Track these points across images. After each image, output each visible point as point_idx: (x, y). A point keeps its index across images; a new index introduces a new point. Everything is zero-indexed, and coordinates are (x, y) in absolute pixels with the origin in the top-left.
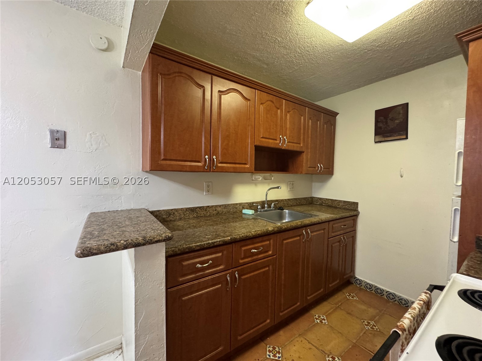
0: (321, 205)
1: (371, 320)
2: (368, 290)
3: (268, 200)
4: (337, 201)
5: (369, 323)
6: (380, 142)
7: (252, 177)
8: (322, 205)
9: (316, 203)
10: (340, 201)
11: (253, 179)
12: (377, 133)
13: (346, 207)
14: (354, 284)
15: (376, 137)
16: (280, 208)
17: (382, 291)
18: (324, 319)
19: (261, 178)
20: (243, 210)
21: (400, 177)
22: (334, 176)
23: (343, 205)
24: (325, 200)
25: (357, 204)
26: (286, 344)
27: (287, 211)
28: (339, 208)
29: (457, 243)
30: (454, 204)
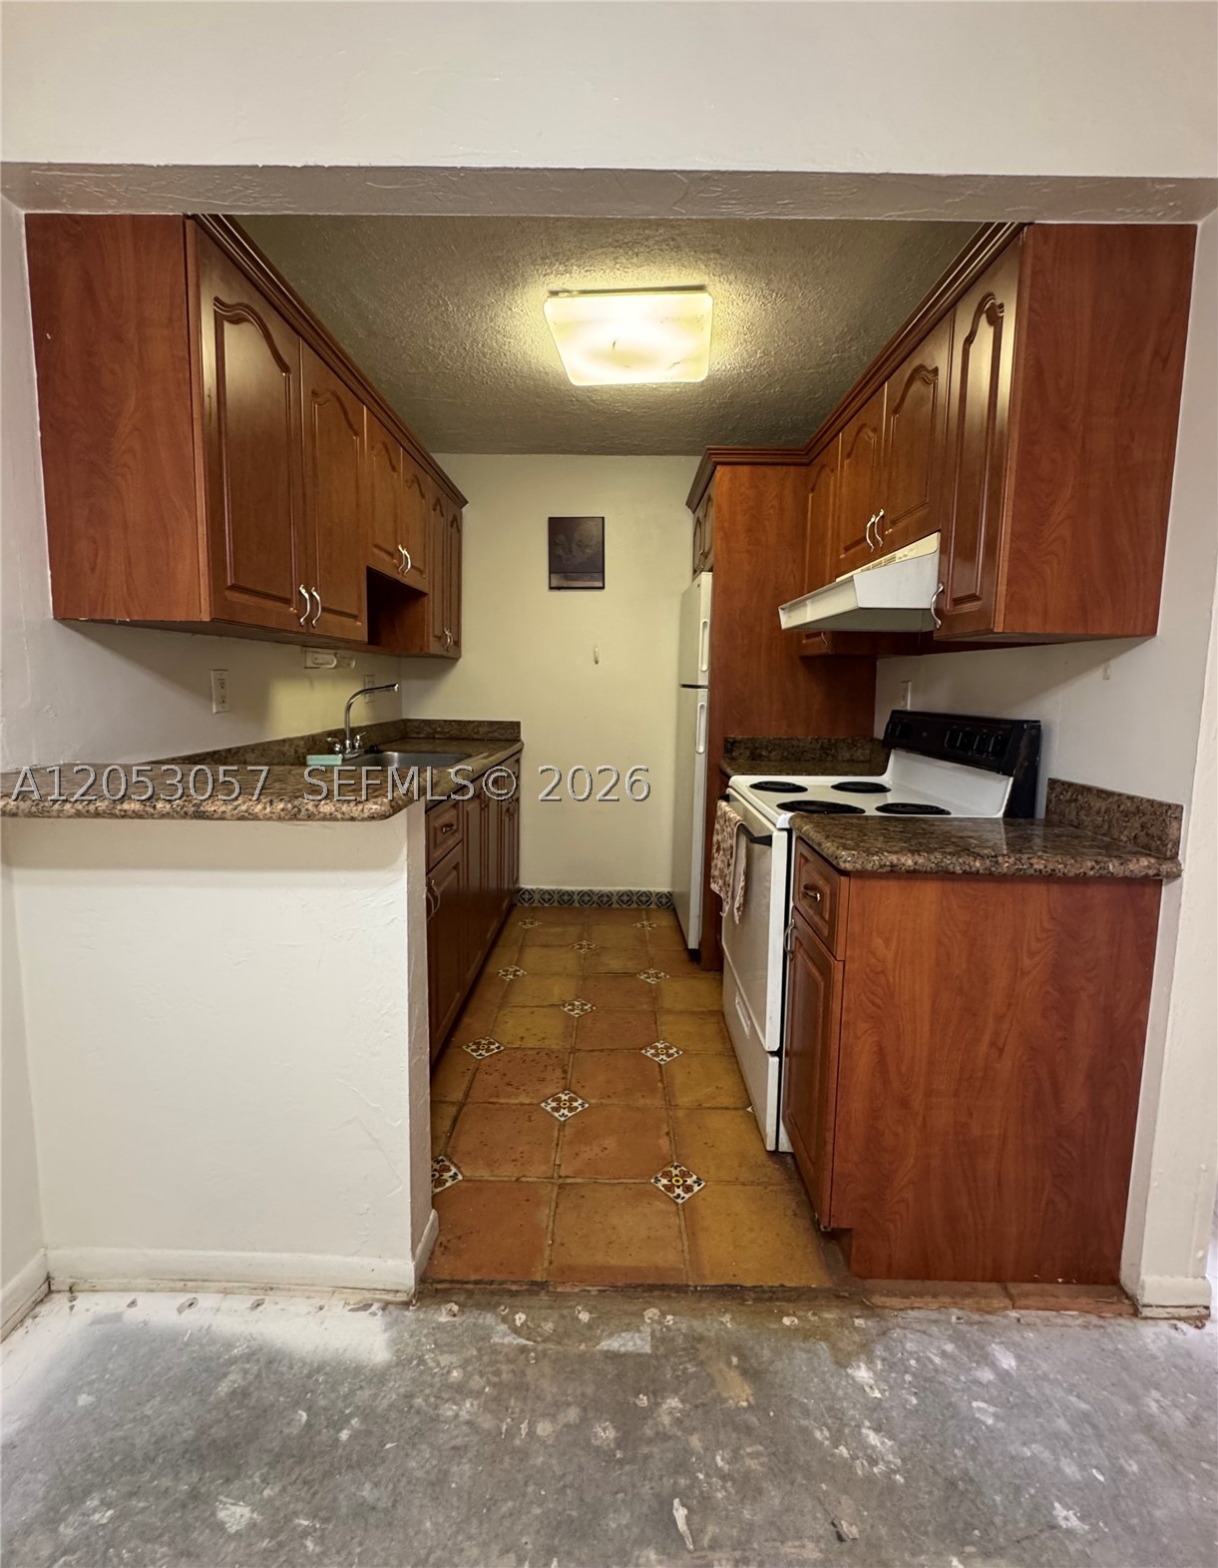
0: (431, 738)
1: (581, 939)
2: (546, 905)
3: (351, 725)
4: (475, 724)
5: (581, 945)
6: (559, 588)
7: (305, 661)
8: (434, 738)
9: (414, 736)
10: (481, 723)
11: (308, 665)
12: (554, 569)
13: (496, 734)
14: (519, 904)
15: (552, 575)
16: (372, 747)
17: (570, 894)
18: (516, 971)
19: (335, 663)
20: (309, 757)
21: (594, 663)
22: (461, 661)
23: (490, 732)
24: (443, 723)
25: (518, 724)
26: (491, 1027)
27: (396, 754)
28: (480, 740)
29: (704, 755)
30: (700, 698)
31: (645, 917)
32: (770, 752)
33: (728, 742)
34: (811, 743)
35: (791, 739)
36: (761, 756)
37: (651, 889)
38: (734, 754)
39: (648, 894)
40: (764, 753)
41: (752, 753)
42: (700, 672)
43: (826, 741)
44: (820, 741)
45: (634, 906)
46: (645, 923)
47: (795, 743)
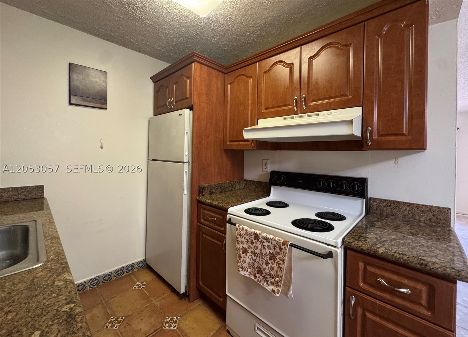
6: (77, 105)
10: (5, 190)
12: (73, 93)
25: (42, 187)
28: (4, 202)
29: (187, 195)
30: (185, 168)
31: (136, 280)
32: (216, 190)
33: (201, 188)
34: (228, 184)
35: (222, 183)
36: (213, 192)
37: (134, 262)
38: (203, 193)
39: (132, 265)
40: (214, 191)
41: (210, 192)
42: (185, 155)
43: (233, 182)
44: (231, 183)
45: (125, 274)
46: (138, 283)
47: (224, 185)
